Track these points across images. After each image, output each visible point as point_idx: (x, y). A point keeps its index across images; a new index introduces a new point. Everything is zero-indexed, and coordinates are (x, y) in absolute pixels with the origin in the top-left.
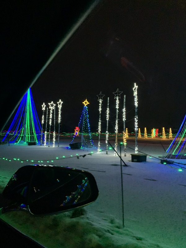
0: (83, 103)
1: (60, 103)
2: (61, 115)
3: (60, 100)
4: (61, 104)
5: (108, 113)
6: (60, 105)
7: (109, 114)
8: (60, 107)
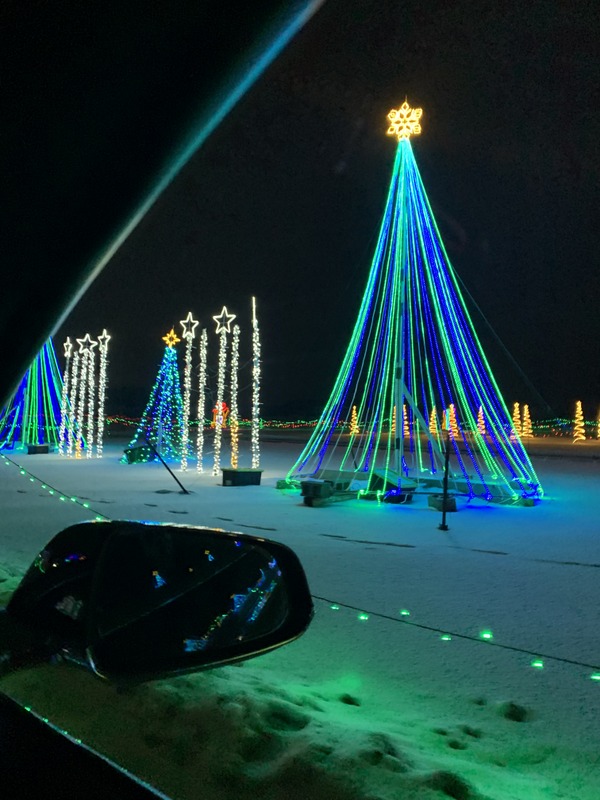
0: (164, 338)
1: (104, 340)
2: (107, 371)
3: (105, 331)
4: (107, 342)
5: (202, 369)
6: (104, 344)
7: (206, 371)
8: (104, 349)
